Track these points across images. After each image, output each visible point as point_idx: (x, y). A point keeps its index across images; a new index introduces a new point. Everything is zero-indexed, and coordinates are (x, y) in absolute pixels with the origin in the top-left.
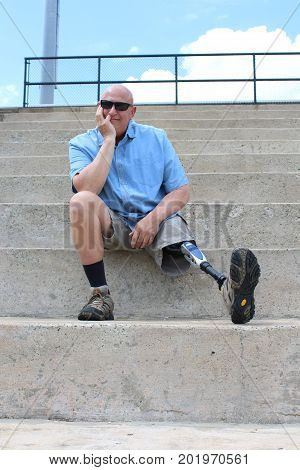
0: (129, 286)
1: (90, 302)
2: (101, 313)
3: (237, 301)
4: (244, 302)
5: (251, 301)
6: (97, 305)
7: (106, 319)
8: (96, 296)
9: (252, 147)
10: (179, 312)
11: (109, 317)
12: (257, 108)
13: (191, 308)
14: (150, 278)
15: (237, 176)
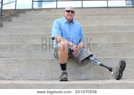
1: (62, 75)
5: (122, 74)
9: (106, 23)
13: (84, 77)
14: (71, 67)
15: (100, 33)
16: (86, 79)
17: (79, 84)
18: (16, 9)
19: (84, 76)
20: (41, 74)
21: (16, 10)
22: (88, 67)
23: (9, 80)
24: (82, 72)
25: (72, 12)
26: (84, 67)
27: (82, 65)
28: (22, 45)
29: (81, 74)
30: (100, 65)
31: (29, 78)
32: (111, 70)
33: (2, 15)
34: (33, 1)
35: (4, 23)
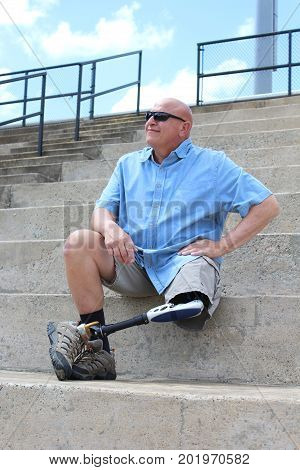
0: (148, 339)
10: (203, 374)
13: (216, 369)
14: (172, 331)
17: (118, 396)
19: (215, 367)
21: (138, 113)
24: (209, 349)
25: (156, 118)
26: (218, 332)
29: (205, 358)
33: (78, 138)
34: (200, 76)
35: (67, 167)
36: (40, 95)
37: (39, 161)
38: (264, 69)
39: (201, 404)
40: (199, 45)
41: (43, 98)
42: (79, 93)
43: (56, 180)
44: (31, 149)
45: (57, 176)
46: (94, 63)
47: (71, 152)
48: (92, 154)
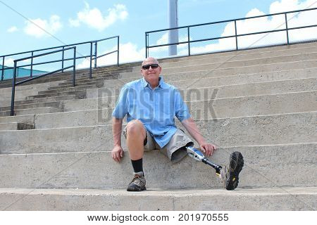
1: (133, 181)
2: (139, 187)
3: (231, 178)
4: (234, 179)
5: (237, 179)
6: (137, 182)
7: (142, 190)
8: (136, 177)
9: (268, 77)
11: (143, 189)
12: (289, 48)
15: (240, 98)
16: (182, 188)
18: (120, 63)
19: (179, 182)
20: (107, 178)
21: (118, 65)
22: (186, 164)
23: (59, 188)
24: (175, 174)
26: (179, 166)
27: (175, 161)
28: (94, 128)
29: (174, 178)
30: (203, 161)
31: (89, 186)
32: (218, 171)
33: (91, 78)
34: (147, 47)
35: (89, 91)
36: (73, 57)
37: (74, 89)
38: (173, 44)
39: (183, 198)
40: (146, 33)
41: (75, 58)
42: (91, 56)
43: (84, 98)
44: (69, 83)
45: (84, 96)
46: (96, 42)
47: (89, 85)
48: (99, 85)
